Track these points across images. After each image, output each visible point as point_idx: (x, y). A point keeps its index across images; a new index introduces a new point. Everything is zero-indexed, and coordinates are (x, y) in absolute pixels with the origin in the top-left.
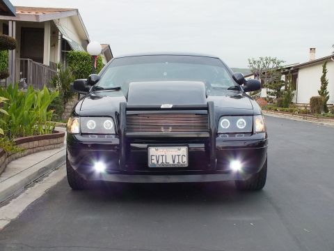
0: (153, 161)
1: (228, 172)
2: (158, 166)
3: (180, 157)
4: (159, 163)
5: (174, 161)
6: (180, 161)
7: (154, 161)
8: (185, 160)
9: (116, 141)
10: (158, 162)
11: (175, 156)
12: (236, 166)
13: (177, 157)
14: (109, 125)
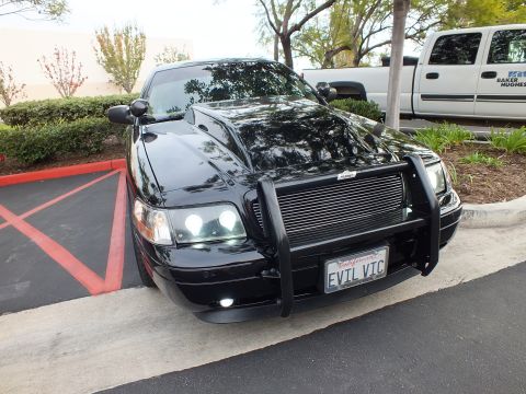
0: (332, 283)
2: (340, 289)
3: (376, 265)
4: (343, 283)
5: (365, 275)
6: (375, 272)
7: (335, 283)
8: (383, 267)
10: (340, 281)
11: (367, 265)
13: (371, 266)
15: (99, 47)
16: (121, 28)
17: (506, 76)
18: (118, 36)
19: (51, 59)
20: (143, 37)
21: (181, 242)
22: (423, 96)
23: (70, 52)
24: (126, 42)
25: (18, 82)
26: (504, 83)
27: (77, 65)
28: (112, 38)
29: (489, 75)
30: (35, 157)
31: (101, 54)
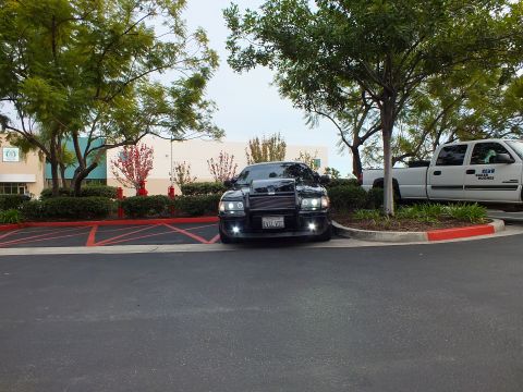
1: (309, 230)
2: (268, 228)
3: (280, 222)
5: (276, 225)
6: (280, 225)
7: (266, 225)
8: (283, 224)
9: (244, 214)
11: (276, 222)
12: (312, 226)
14: (240, 205)
15: (250, 153)
16: (268, 138)
17: (480, 173)
18: (265, 145)
19: (217, 161)
20: (284, 145)
21: (227, 211)
22: (433, 187)
23: (230, 156)
24: (271, 149)
25: (192, 176)
26: (480, 177)
27: (234, 166)
28: (261, 146)
29: (471, 172)
30: (194, 211)
31: (251, 158)
